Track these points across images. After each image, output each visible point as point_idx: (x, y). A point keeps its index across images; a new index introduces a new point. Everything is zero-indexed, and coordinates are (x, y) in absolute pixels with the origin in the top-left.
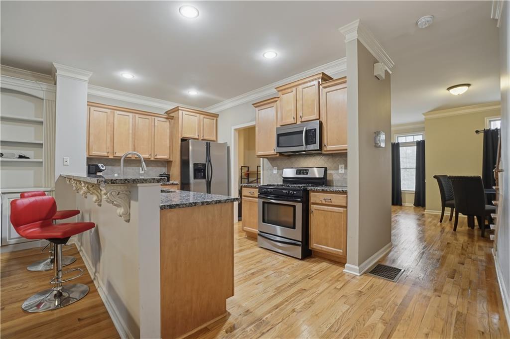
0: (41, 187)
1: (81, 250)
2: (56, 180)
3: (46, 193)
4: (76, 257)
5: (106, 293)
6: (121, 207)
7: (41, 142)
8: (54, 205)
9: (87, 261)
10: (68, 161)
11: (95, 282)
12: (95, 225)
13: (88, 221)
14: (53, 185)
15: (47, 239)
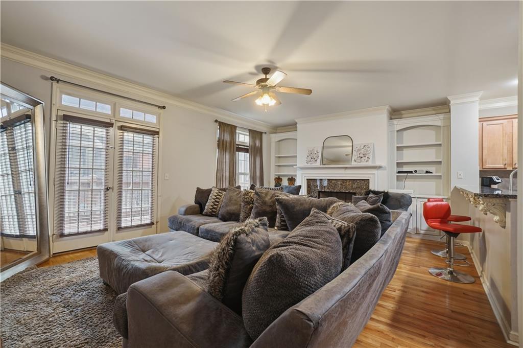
0: (440, 195)
1: (472, 253)
2: (452, 190)
3: (444, 200)
4: (468, 257)
5: (490, 287)
6: (496, 215)
7: (440, 160)
8: (449, 210)
9: (476, 262)
10: (462, 175)
11: (481, 279)
12: (482, 231)
13: (478, 226)
14: (450, 195)
15: (444, 231)
